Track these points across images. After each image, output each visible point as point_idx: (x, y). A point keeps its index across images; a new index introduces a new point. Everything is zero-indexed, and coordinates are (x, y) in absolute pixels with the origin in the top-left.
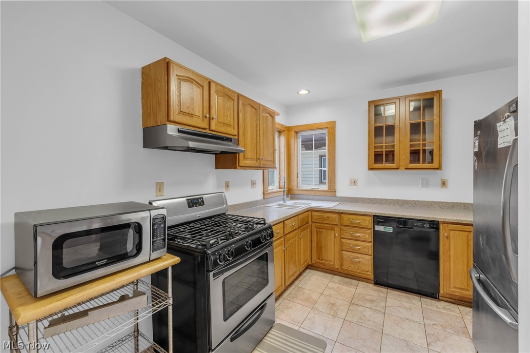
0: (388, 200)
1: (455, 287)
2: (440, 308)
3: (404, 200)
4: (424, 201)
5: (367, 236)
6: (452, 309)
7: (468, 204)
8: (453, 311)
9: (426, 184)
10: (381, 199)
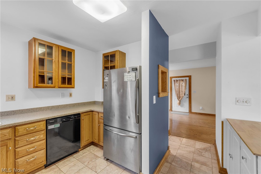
0: (42, 108)
1: (85, 141)
2: (82, 155)
3: (53, 106)
4: (63, 105)
5: (42, 136)
6: (85, 152)
7: (79, 103)
8: (87, 152)
9: (63, 96)
10: (37, 108)
